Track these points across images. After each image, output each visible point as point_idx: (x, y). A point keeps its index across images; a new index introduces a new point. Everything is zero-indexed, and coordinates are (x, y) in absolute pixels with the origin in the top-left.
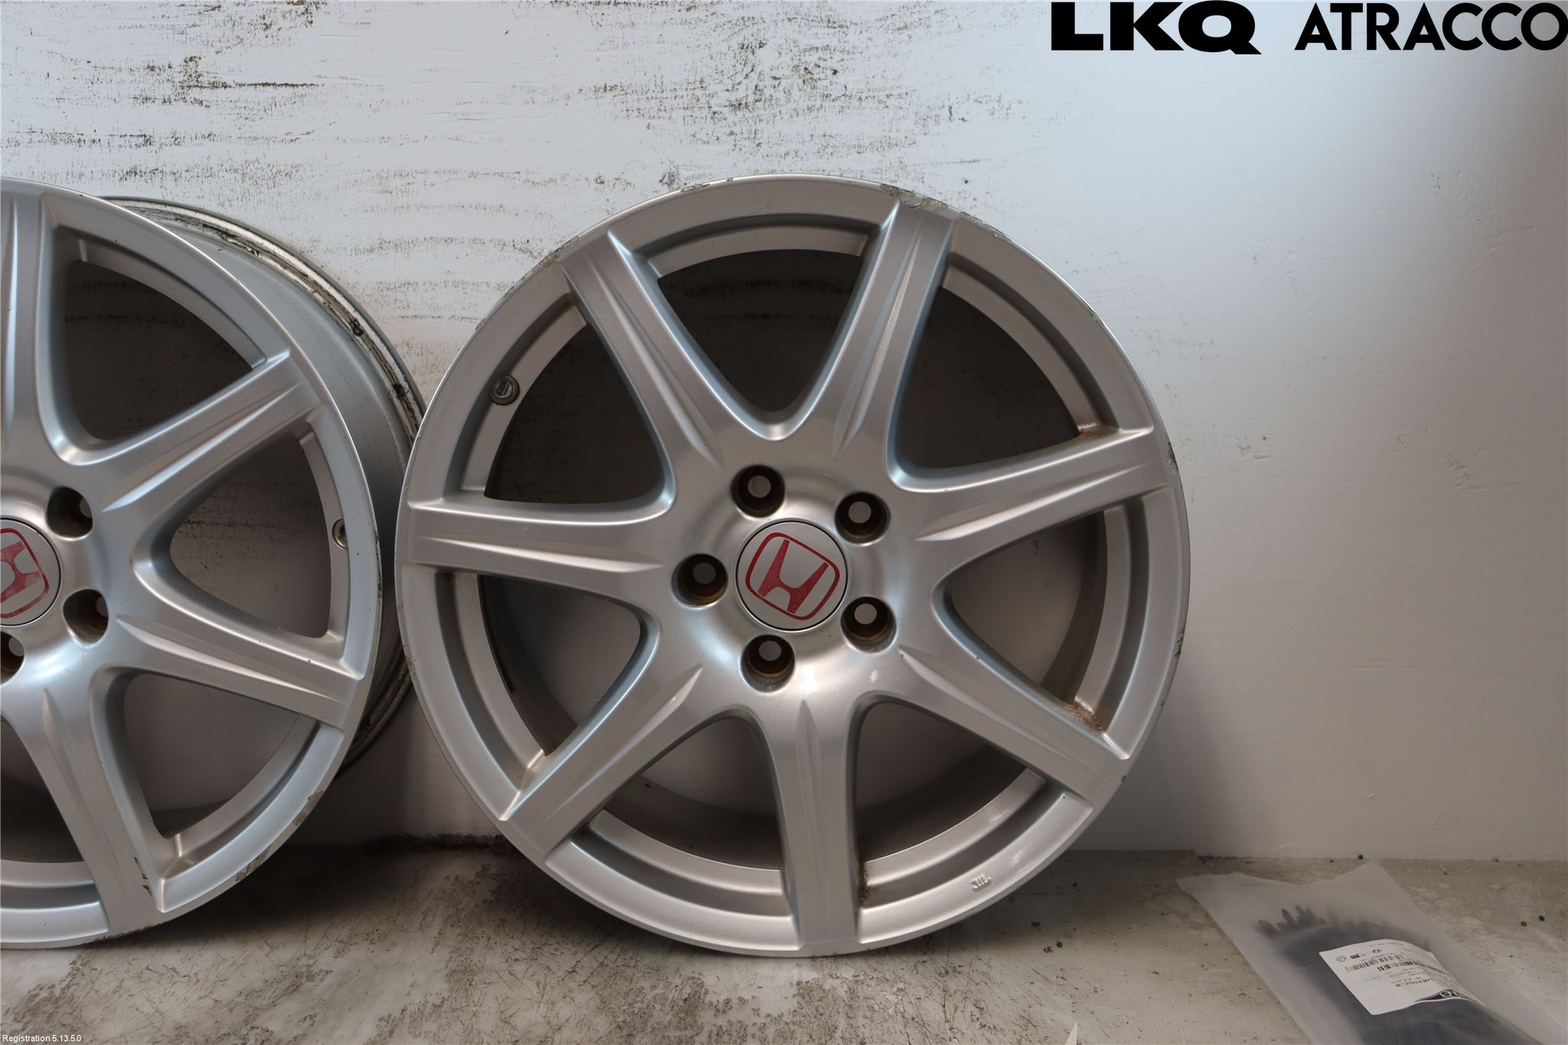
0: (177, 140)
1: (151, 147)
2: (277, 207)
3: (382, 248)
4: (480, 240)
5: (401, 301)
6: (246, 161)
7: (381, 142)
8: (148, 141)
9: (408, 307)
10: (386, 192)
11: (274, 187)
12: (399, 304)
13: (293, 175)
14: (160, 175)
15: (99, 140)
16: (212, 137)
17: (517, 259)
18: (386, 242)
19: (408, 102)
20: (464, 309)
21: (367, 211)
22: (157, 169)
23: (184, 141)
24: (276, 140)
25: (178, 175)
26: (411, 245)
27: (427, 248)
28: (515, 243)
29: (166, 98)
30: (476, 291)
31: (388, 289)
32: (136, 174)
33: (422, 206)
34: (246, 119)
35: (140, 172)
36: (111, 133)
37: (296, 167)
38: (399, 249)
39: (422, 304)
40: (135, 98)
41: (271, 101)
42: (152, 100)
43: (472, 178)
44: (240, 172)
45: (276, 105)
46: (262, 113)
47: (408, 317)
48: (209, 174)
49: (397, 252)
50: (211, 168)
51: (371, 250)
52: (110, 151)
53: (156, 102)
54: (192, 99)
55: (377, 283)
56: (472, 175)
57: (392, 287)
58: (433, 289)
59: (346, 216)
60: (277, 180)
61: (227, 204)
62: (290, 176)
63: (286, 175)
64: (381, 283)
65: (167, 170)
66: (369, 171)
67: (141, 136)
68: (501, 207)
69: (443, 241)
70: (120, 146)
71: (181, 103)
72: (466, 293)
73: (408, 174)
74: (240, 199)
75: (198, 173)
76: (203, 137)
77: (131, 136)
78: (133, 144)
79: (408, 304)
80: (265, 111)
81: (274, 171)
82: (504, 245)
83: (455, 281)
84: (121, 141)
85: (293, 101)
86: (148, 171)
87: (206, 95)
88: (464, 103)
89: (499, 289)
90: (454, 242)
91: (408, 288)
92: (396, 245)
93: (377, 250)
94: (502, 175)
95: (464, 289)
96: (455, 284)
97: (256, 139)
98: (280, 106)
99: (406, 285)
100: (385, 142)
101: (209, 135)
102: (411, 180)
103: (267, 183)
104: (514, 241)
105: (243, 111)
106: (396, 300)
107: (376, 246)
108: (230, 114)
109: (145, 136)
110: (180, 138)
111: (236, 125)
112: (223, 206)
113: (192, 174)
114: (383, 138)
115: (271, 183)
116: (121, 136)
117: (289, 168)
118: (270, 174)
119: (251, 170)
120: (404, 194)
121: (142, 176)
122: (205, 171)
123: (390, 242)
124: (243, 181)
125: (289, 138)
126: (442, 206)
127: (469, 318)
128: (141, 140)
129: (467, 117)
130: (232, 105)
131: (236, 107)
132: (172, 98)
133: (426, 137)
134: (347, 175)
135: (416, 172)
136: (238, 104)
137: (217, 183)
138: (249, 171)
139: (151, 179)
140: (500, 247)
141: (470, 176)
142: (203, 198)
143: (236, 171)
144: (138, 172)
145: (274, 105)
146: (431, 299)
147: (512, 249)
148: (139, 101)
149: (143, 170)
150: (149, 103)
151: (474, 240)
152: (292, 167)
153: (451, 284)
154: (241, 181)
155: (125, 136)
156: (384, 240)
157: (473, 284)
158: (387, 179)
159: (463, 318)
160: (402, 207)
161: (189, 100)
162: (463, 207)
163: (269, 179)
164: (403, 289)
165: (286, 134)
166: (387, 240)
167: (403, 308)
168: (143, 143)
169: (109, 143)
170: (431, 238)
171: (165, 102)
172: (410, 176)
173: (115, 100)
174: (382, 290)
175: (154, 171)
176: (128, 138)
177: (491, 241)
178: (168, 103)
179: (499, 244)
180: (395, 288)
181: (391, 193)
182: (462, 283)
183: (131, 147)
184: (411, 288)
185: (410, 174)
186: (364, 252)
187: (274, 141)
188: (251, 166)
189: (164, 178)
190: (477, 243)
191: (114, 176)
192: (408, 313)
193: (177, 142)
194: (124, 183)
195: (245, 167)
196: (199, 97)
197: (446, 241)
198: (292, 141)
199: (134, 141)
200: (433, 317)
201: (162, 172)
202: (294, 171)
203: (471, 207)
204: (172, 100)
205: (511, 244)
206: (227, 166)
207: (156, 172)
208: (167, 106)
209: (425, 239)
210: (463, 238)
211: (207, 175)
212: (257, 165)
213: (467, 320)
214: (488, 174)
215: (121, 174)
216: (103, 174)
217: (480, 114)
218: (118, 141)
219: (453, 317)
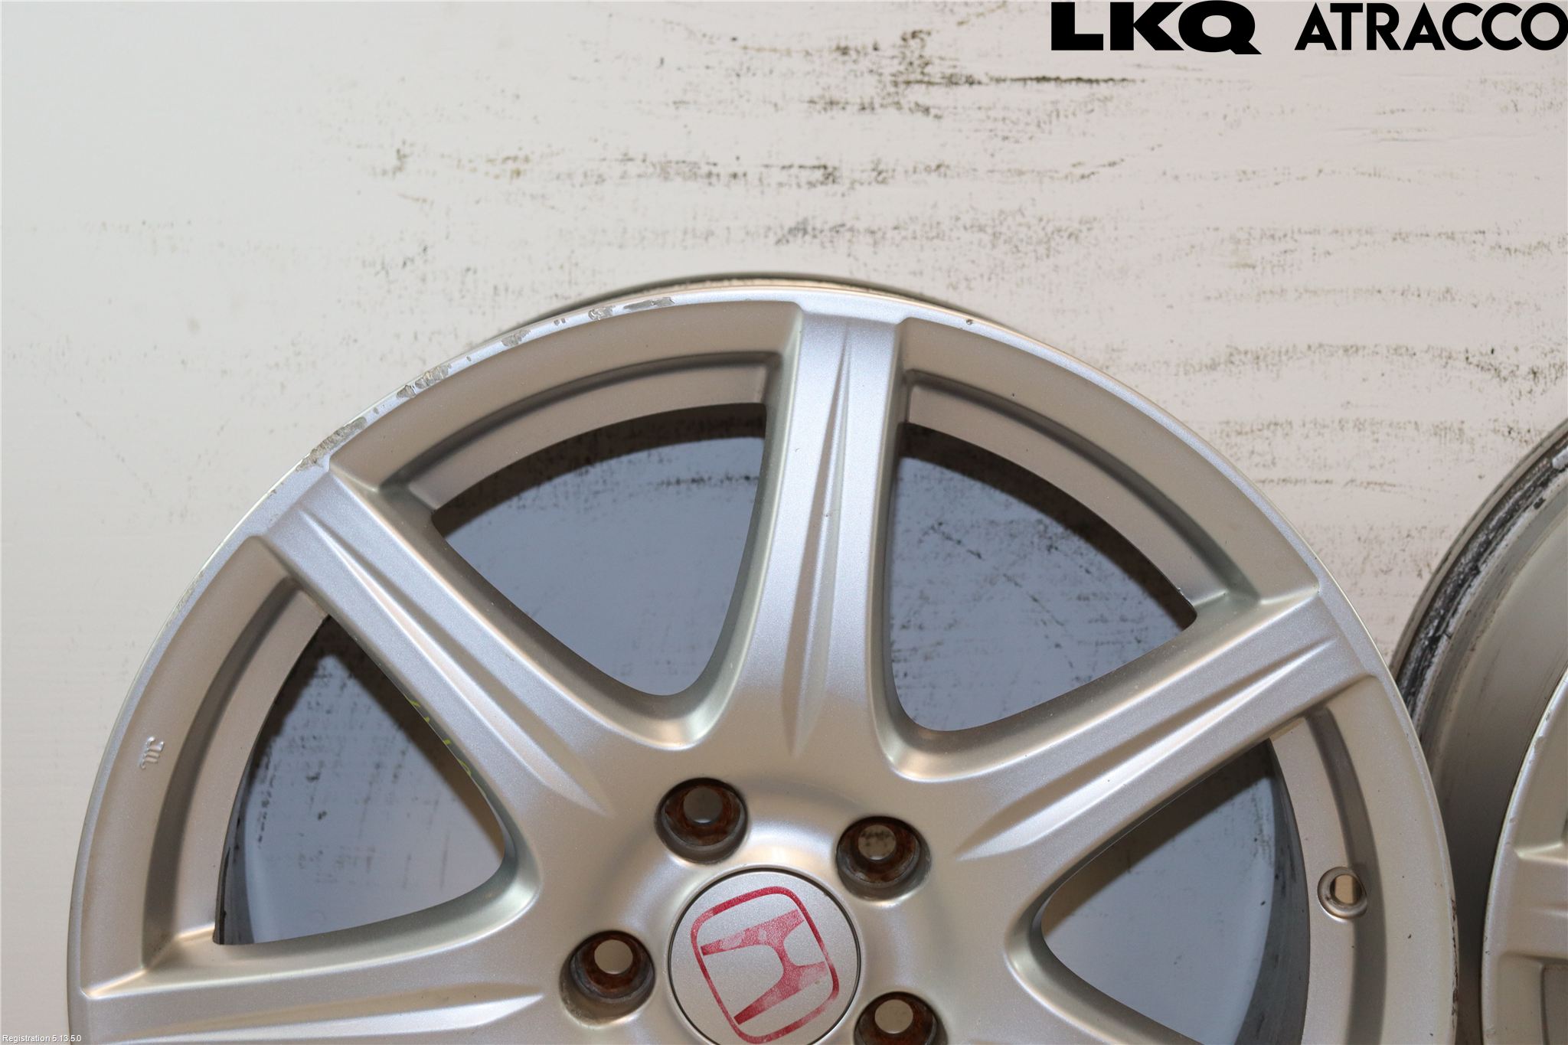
0: (880, 175)
1: (836, 187)
2: (1051, 292)
3: (1232, 363)
4: (1407, 350)
5: (1260, 455)
6: (1002, 212)
7: (1240, 181)
8: (830, 175)
9: (1274, 463)
10: (1246, 265)
11: (1048, 256)
12: (1256, 459)
13: (1082, 236)
14: (848, 235)
15: (745, 175)
16: (942, 170)
17: (1471, 383)
18: (1239, 352)
19: (1292, 111)
20: (1372, 467)
21: (1209, 298)
22: (843, 225)
23: (893, 177)
24: (1056, 175)
25: (879, 235)
26: (1284, 358)
27: (1313, 362)
28: (1470, 355)
29: (867, 101)
30: (1396, 436)
31: (1239, 433)
32: (805, 232)
33: (1306, 291)
34: (1005, 138)
35: (814, 229)
36: (766, 162)
37: (1088, 222)
38: (1262, 364)
39: (1298, 459)
40: (812, 102)
41: (1049, 107)
42: (841, 106)
43: (1399, 241)
44: (990, 230)
45: (1058, 116)
46: (1033, 128)
47: (1272, 481)
48: (934, 234)
49: (1258, 369)
50: (938, 223)
51: (1213, 366)
52: (762, 193)
53: (849, 108)
54: (912, 105)
55: (1221, 423)
56: (1399, 236)
57: (1248, 429)
58: (1319, 434)
59: (1171, 307)
60: (1053, 244)
61: (963, 285)
62: (1077, 238)
63: (1070, 236)
64: (1228, 423)
65: (861, 226)
66: (1217, 229)
67: (819, 167)
68: (1448, 291)
69: (1341, 352)
70: (781, 185)
71: (892, 110)
72: (1377, 441)
73: (1285, 236)
74: (986, 277)
75: (914, 232)
76: (928, 169)
77: (801, 167)
78: (803, 181)
79: (1274, 459)
80: (1039, 126)
81: (1049, 229)
82: (1450, 358)
83: (1358, 419)
84: (783, 176)
85: (1090, 107)
86: (827, 227)
87: (936, 97)
88: (1392, 112)
89: (1436, 434)
90: (1361, 353)
91: (1274, 432)
92: (1258, 358)
93: (1222, 366)
94: (1451, 237)
95: (1373, 433)
96: (1359, 425)
97: (1021, 173)
98: (1066, 116)
99: (1272, 427)
100: (1249, 179)
101: (939, 167)
102: (1290, 245)
103: (1035, 251)
104: (1467, 352)
105: (1000, 125)
106: (1253, 452)
107: (1222, 360)
108: (976, 131)
109: (825, 167)
110: (887, 171)
111: (986, 150)
112: (955, 288)
113: (903, 233)
114: (1244, 172)
115: (1042, 250)
116: (784, 168)
117: (1076, 225)
118: (1042, 234)
119: (1009, 228)
120: (1275, 269)
121: (815, 237)
122: (927, 228)
123: (1246, 353)
124: (994, 246)
125: (1079, 171)
126: (1342, 291)
127: (1380, 484)
128: (818, 175)
129: (1396, 136)
130: (982, 115)
131: (988, 117)
132: (877, 102)
133: (1320, 171)
134: (1178, 237)
135: (1299, 231)
136: (992, 113)
137: (948, 249)
138: (1004, 229)
139: (832, 242)
140: (1444, 360)
141: (1395, 239)
142: (921, 273)
143: (982, 229)
144: (809, 229)
145: (1054, 114)
146: (1315, 450)
147: (1463, 364)
148: (819, 107)
149: (819, 226)
150: (835, 112)
151: (1396, 350)
152: (1080, 222)
153: (1351, 425)
154: (989, 246)
155: (791, 167)
156: (1236, 349)
157: (1391, 425)
158: (1249, 244)
159: (1369, 483)
160: (1271, 292)
161: (906, 106)
162: (1379, 292)
163: (1039, 242)
164: (1266, 433)
165: (1074, 166)
166: (1242, 348)
167: (1264, 466)
168: (821, 179)
169: (760, 180)
170: (1321, 346)
171: (864, 109)
172: (1288, 238)
173: (776, 105)
174: (1228, 436)
175: (836, 229)
176: (794, 171)
177: (1427, 352)
178: (868, 111)
179: (1440, 356)
180: (1252, 431)
181: (1254, 267)
182: (1372, 424)
183: (799, 186)
184: (1279, 432)
185: (1289, 235)
186: (1200, 370)
187: (1052, 178)
188: (1010, 219)
189: (854, 239)
190: (1401, 355)
191: (766, 237)
192: (1275, 474)
193: (880, 178)
194: (784, 248)
195: (997, 222)
196: (925, 101)
197: (1346, 350)
198: (1083, 177)
199: (805, 175)
200: (1316, 482)
201: (851, 230)
202: (1084, 228)
203: (1394, 292)
204: (877, 106)
205: (1463, 357)
206: (966, 219)
207: (842, 229)
208: (866, 116)
209: (1309, 347)
210: (1376, 346)
211: (931, 235)
212: (1019, 219)
213: (1378, 488)
214: (1427, 235)
215: (780, 234)
216: (747, 233)
217: (1419, 130)
218: (777, 176)
219: (1352, 481)
